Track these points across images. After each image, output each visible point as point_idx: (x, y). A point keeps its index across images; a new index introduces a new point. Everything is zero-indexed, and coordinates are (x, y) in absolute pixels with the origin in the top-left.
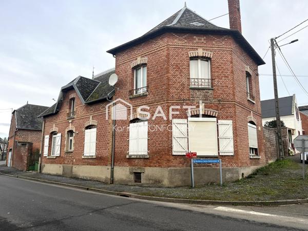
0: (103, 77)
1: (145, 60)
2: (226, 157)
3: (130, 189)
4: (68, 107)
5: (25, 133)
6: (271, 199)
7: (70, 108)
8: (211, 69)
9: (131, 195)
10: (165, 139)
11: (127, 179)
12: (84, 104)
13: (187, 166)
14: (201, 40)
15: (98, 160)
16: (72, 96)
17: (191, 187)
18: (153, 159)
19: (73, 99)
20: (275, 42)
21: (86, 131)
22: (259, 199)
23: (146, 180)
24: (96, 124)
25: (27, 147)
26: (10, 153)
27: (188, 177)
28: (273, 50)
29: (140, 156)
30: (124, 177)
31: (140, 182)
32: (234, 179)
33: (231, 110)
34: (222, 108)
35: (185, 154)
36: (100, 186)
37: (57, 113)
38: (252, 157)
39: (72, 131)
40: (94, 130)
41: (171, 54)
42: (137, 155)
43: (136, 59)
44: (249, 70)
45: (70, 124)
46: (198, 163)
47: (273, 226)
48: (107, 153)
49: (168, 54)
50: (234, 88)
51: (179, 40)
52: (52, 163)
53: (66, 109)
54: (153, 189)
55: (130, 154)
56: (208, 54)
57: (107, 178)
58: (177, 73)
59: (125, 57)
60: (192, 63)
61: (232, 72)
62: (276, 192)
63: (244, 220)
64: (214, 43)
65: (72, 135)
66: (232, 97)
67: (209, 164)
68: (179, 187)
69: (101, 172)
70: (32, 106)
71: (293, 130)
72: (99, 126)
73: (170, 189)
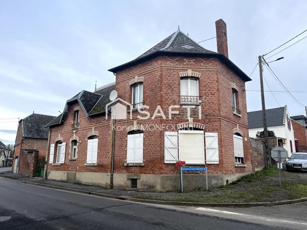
0: (104, 91)
1: (142, 79)
2: (212, 166)
3: (127, 194)
4: (72, 118)
5: (31, 141)
6: (245, 201)
7: (74, 120)
8: (199, 87)
9: (127, 198)
10: (158, 149)
11: (125, 185)
12: (87, 117)
13: (177, 173)
14: (190, 61)
15: (99, 167)
16: (76, 108)
17: (180, 192)
18: (148, 167)
19: (77, 111)
20: (262, 59)
21: (89, 140)
22: (234, 202)
23: (141, 185)
24: (97, 135)
25: (33, 155)
26: (16, 160)
27: (178, 183)
28: (261, 67)
29: (136, 164)
30: (122, 183)
31: (136, 187)
32: (219, 185)
33: (217, 124)
34: (208, 122)
35: (175, 162)
36: (101, 191)
37: (62, 124)
38: (237, 166)
39: (76, 140)
40: (96, 141)
41: (164, 74)
42: (133, 163)
43: (134, 78)
44: (235, 87)
45: (74, 134)
46: (187, 171)
47: (236, 221)
48: (107, 161)
49: (162, 74)
50: (220, 104)
51: (171, 62)
52: (57, 170)
53: (70, 121)
54: (147, 193)
55: (128, 162)
56: (197, 74)
57: (107, 184)
58: (169, 91)
59: (124, 75)
60: (183, 82)
61: (218, 90)
62: (252, 196)
63: (214, 217)
64: (202, 64)
65: (75, 145)
66: (217, 112)
67: (196, 172)
68: (170, 192)
69: (102, 179)
70: (38, 115)
71: (285, 139)
72: (100, 137)
73: (162, 194)
